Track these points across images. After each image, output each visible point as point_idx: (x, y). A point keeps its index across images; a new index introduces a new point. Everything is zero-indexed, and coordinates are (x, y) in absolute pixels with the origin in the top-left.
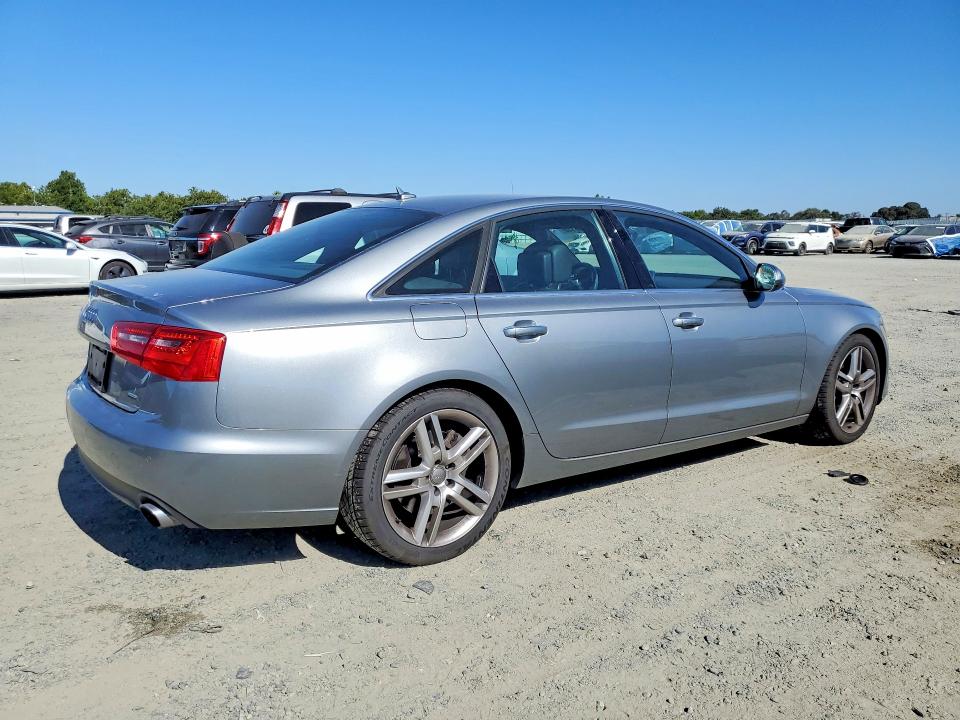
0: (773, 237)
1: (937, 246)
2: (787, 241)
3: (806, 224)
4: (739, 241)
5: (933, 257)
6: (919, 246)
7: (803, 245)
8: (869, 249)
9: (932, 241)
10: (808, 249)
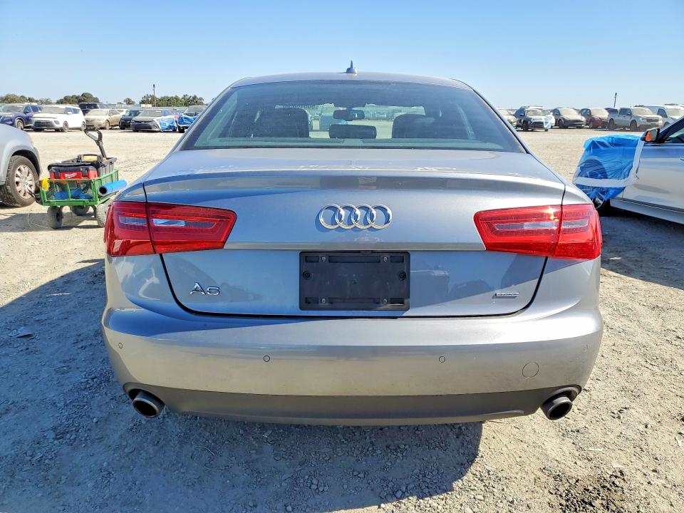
0: (39, 117)
1: (160, 124)
2: (52, 120)
3: (63, 107)
4: (8, 121)
5: (160, 132)
6: (150, 124)
7: (66, 124)
8: (108, 127)
9: (157, 120)
10: (70, 126)
